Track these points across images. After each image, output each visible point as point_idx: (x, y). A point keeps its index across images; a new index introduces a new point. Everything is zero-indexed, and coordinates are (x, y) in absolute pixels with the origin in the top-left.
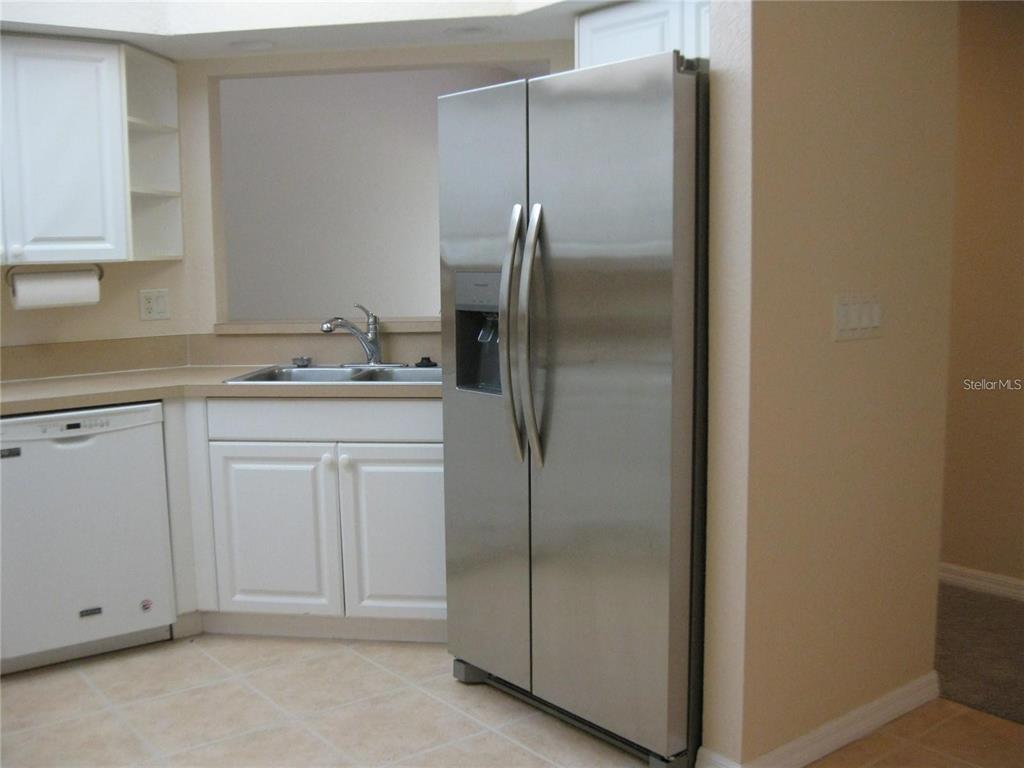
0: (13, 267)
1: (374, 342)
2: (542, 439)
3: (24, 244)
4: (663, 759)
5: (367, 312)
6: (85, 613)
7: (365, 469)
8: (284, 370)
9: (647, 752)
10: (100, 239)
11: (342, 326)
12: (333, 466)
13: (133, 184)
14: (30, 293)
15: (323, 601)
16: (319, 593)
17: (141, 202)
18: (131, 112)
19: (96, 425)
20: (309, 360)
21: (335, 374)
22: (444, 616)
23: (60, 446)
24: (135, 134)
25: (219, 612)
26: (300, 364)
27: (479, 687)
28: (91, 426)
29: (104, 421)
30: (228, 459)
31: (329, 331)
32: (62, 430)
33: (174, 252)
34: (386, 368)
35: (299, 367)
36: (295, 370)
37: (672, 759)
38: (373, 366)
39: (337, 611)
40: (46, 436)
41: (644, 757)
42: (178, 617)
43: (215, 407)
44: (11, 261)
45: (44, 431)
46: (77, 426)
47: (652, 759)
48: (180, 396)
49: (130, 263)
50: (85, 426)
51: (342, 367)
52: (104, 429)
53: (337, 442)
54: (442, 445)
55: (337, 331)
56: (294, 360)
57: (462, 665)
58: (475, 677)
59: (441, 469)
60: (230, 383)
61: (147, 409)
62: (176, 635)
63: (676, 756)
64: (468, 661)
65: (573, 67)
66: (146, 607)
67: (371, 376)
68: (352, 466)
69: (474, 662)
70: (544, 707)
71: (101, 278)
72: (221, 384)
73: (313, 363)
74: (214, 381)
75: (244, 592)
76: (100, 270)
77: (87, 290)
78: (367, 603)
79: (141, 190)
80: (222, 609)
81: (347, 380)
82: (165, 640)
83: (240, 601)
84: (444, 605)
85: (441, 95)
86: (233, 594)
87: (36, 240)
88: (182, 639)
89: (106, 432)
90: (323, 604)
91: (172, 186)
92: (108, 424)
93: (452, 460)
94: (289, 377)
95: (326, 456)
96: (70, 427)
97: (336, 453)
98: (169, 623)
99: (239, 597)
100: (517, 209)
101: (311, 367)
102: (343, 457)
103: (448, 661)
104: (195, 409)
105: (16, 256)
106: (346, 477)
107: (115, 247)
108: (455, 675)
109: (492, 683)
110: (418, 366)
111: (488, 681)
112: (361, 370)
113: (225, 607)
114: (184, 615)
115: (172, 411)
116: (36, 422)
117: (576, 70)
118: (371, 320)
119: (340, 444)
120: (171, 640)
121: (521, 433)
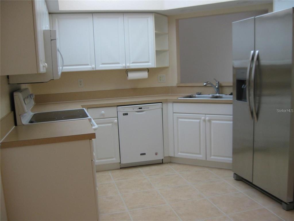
0: (127, 69)
1: (218, 88)
2: (257, 114)
3: (130, 64)
4: (286, 203)
5: (216, 80)
6: (141, 154)
7: (213, 122)
8: (194, 96)
9: (282, 201)
10: (148, 62)
11: (209, 84)
12: (204, 120)
13: (156, 48)
14: (132, 76)
15: (201, 156)
16: (200, 154)
17: (158, 53)
18: (155, 30)
19: (146, 108)
20: (201, 93)
21: (207, 97)
22: (231, 162)
23: (137, 113)
24: (157, 35)
25: (174, 157)
26: (198, 94)
27: (240, 181)
28: (144, 108)
29: (148, 107)
30: (178, 118)
31: (205, 85)
32: (138, 109)
33: (166, 65)
34: (221, 95)
35: (198, 95)
36: (197, 96)
37: (288, 203)
38: (217, 95)
39: (204, 159)
40: (134, 110)
41: (281, 202)
42: (164, 157)
43: (175, 104)
44: (127, 68)
45: (133, 109)
46: (141, 108)
47: (283, 203)
48: (167, 101)
49: (155, 68)
50: (143, 108)
51: (209, 95)
52: (148, 109)
53: (206, 114)
54: (232, 116)
55: (208, 85)
56: (197, 93)
57: (235, 175)
58: (239, 179)
59: (231, 122)
60: (179, 98)
61: (158, 105)
62: (164, 162)
63: (289, 203)
64: (238, 174)
65: (272, 12)
66: (156, 154)
67: (217, 97)
68: (210, 121)
69: (239, 174)
70: (256, 188)
71: (148, 72)
72: (177, 98)
73: (202, 93)
74: (176, 98)
75: (181, 152)
76: (148, 70)
77: (145, 75)
78: (212, 157)
79: (158, 49)
80: (175, 156)
81: (209, 98)
82: (161, 163)
83: (180, 155)
84: (231, 159)
85: (233, 22)
86: (178, 153)
87: (133, 63)
88: (165, 163)
89: (148, 110)
90: (201, 157)
91: (166, 48)
92: (149, 108)
93: (235, 120)
94: (195, 97)
95: (203, 118)
96: (139, 108)
97: (205, 117)
98: (162, 159)
99: (179, 154)
100: (252, 52)
101: (202, 95)
102: (207, 118)
103: (232, 174)
104: (170, 105)
105: (128, 67)
106: (208, 124)
107: (152, 64)
108: (234, 178)
109: (244, 181)
110: (230, 95)
111: (242, 180)
112: (214, 96)
113: (176, 156)
114: (166, 157)
115: (165, 105)
116: (132, 107)
117: (274, 12)
118: (217, 82)
119: (207, 115)
120: (162, 163)
121: (252, 113)
